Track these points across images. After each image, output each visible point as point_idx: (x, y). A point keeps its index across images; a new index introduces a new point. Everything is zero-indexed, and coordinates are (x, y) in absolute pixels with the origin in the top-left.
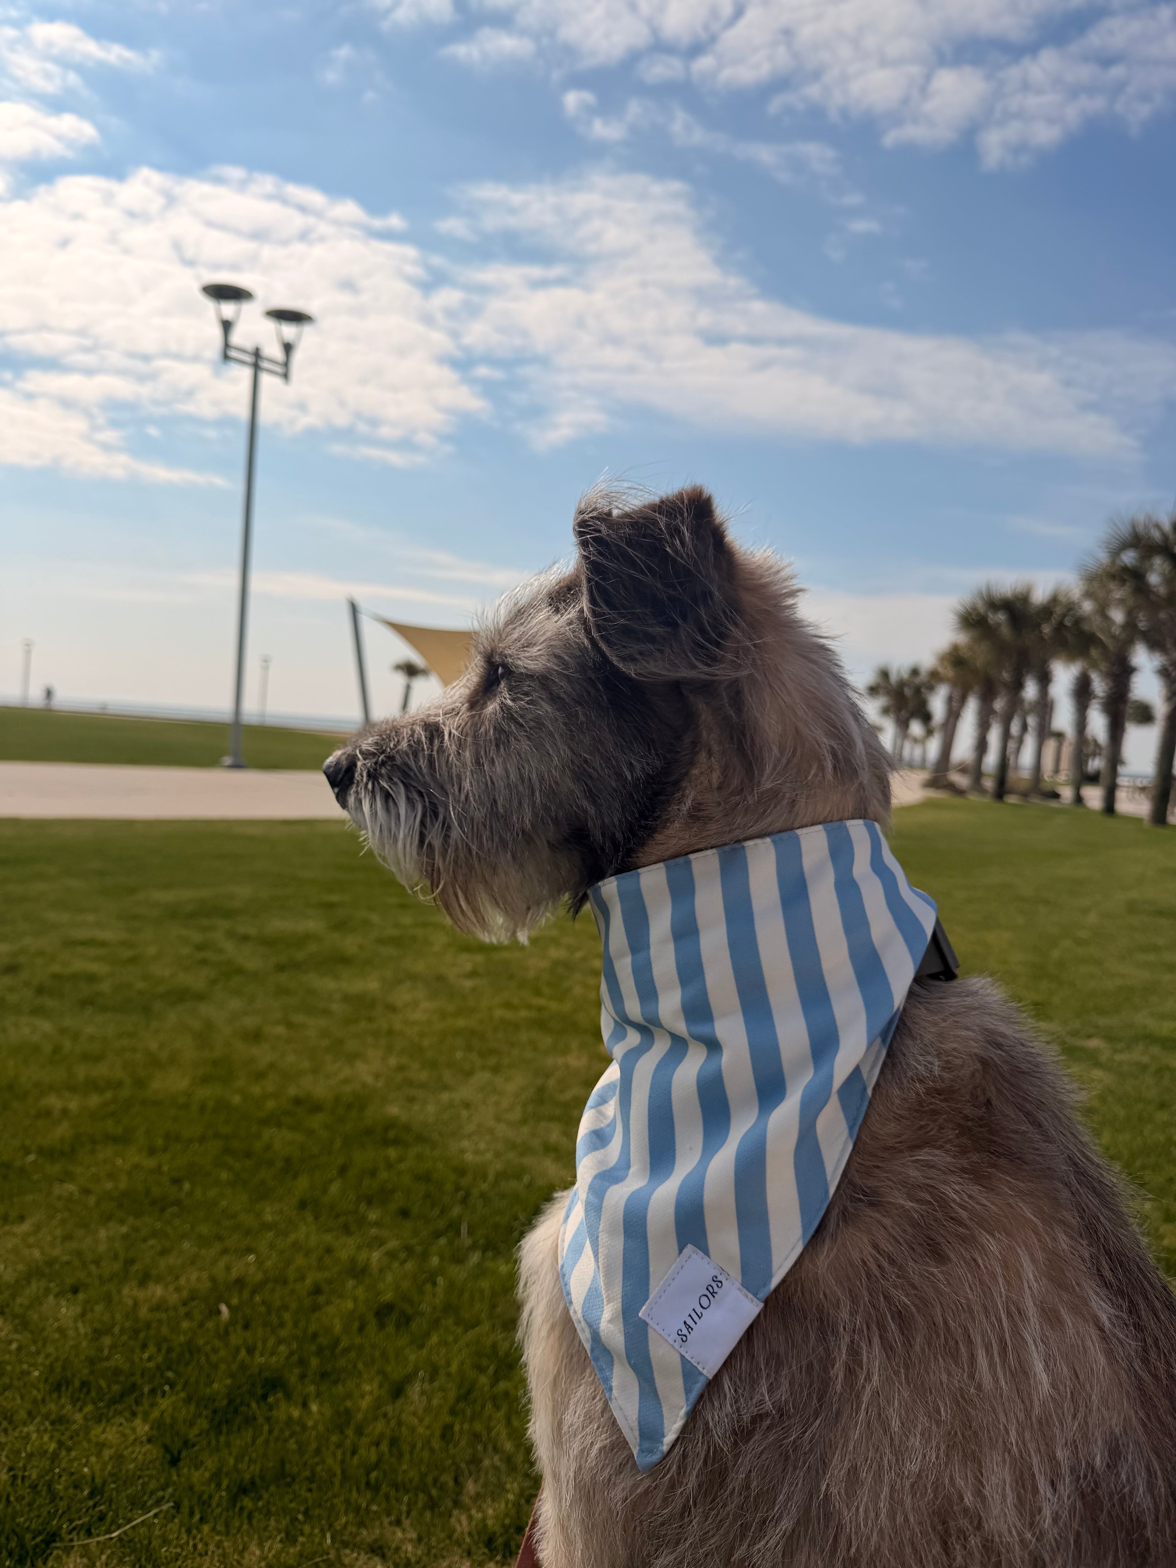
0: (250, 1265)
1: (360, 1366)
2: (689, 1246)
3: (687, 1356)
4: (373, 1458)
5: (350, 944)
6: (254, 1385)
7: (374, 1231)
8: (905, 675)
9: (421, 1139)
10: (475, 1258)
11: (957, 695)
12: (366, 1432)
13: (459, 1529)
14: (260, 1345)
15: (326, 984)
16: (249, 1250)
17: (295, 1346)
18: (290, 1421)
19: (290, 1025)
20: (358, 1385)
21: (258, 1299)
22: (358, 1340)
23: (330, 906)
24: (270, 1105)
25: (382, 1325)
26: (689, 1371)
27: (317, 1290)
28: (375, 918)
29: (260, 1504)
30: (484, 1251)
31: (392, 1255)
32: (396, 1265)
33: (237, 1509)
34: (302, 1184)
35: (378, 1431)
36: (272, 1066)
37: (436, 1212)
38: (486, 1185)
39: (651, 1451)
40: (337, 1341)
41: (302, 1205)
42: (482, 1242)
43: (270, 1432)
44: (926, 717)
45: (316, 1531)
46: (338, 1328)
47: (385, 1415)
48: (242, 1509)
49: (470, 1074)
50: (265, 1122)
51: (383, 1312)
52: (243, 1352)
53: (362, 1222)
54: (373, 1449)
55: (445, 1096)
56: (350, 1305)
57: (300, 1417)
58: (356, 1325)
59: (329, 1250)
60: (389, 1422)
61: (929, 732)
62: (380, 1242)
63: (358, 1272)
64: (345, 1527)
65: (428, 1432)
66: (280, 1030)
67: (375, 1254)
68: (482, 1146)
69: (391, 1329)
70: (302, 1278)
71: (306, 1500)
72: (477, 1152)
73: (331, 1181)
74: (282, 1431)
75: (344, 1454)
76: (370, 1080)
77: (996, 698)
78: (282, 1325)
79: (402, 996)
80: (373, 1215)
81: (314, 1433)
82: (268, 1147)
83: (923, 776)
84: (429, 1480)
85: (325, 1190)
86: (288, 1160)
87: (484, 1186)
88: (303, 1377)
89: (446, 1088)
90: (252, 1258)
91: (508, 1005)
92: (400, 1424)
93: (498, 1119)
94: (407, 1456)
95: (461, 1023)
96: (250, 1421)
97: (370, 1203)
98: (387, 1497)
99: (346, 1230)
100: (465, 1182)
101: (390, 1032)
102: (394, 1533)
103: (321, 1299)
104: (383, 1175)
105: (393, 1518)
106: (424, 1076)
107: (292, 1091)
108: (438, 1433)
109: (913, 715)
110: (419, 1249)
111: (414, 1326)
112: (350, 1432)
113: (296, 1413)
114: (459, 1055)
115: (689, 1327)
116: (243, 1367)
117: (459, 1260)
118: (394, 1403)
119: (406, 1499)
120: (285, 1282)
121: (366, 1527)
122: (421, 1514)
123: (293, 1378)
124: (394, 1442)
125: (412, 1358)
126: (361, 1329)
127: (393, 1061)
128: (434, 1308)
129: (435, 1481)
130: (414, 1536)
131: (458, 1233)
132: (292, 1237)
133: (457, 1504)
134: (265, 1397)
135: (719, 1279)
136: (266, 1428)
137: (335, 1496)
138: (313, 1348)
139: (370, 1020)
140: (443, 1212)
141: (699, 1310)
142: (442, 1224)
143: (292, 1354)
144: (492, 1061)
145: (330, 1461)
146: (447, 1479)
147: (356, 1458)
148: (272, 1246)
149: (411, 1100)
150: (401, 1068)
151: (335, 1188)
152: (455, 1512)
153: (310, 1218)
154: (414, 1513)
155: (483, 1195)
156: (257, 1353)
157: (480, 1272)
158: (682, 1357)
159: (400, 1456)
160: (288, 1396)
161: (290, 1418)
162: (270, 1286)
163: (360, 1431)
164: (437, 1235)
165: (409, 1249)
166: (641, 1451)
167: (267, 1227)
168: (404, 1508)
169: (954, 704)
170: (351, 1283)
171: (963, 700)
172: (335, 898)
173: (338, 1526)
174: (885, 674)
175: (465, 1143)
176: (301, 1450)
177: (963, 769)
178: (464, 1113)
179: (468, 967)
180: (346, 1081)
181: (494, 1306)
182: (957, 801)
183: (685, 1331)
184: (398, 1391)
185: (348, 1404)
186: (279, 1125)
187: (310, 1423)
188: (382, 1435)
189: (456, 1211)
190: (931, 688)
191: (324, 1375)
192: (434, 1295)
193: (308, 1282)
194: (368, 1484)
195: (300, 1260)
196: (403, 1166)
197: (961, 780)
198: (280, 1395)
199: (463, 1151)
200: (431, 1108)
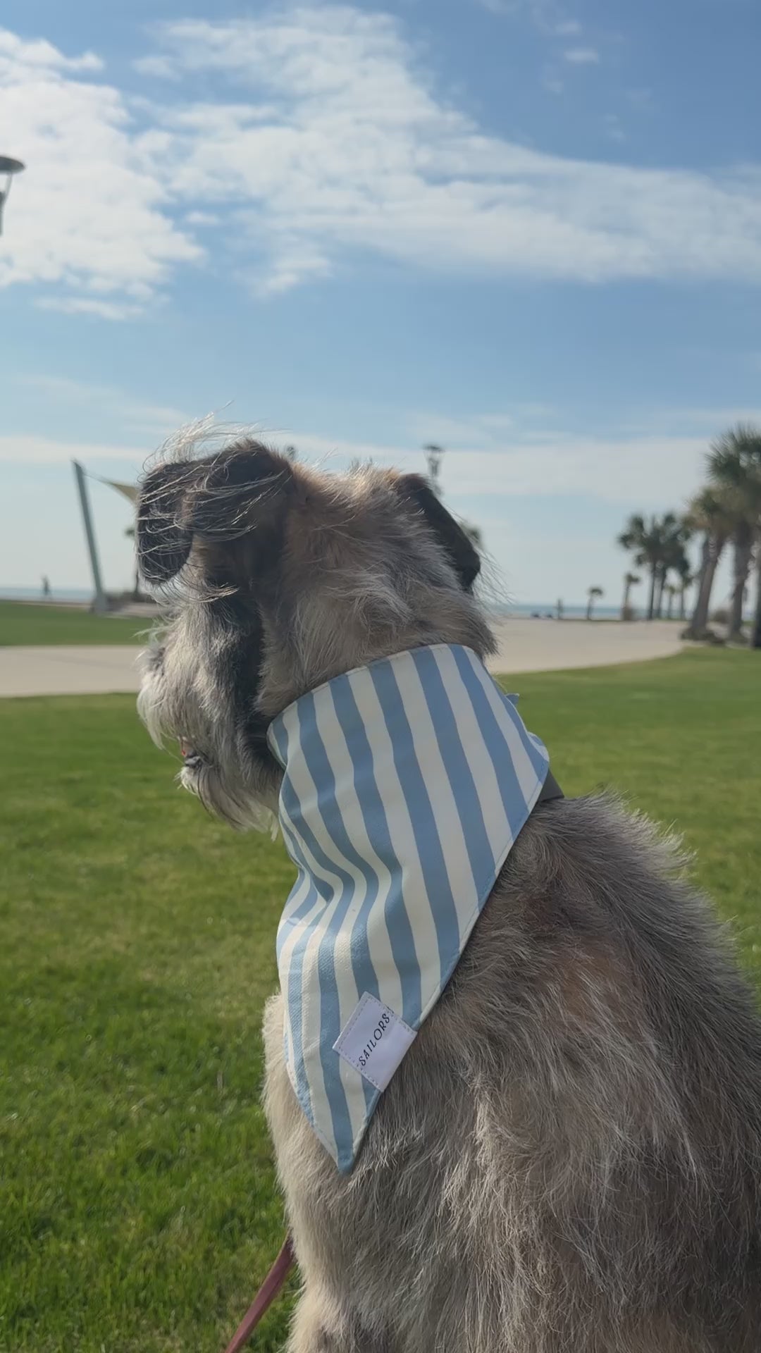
0: (13, 1121)
1: (124, 1204)
2: (366, 992)
3: (366, 1076)
4: (141, 1280)
5: (94, 819)
6: (24, 1225)
7: (132, 1087)
8: (660, 521)
9: (174, 1000)
10: (230, 1106)
11: (712, 540)
12: (132, 1260)
13: (223, 1334)
14: (27, 1190)
15: (74, 859)
16: (11, 1109)
17: (60, 1191)
18: (60, 1256)
19: (37, 900)
20: (123, 1221)
21: (23, 1151)
22: (121, 1183)
23: (70, 782)
24: (23, 975)
25: (143, 1169)
26: (367, 1088)
27: (79, 1141)
28: (118, 793)
29: (37, 1325)
30: (240, 1098)
31: (150, 1107)
32: (154, 1117)
33: (16, 1329)
34: (59, 1048)
35: (144, 1257)
36: (22, 939)
37: (192, 1066)
38: (240, 1039)
39: (346, 1157)
40: (102, 1186)
41: (61, 1066)
42: (238, 1091)
43: (43, 1265)
44: (683, 566)
45: (91, 1344)
46: (101, 1173)
47: (150, 1244)
48: (20, 1329)
49: (219, 939)
50: (19, 992)
51: (145, 1158)
52: (12, 1197)
53: (121, 1078)
54: (141, 1274)
55: (197, 960)
56: (112, 1153)
57: (71, 1250)
58: (119, 1170)
59: (89, 1105)
60: (154, 1249)
61: (687, 581)
62: (138, 1096)
63: (118, 1123)
64: (118, 1339)
65: (192, 1257)
66: (28, 905)
67: (134, 1108)
68: (235, 1004)
69: (152, 1172)
70: (65, 1131)
71: (80, 1318)
72: (229, 1011)
73: (90, 1043)
74: (53, 1263)
75: (114, 1278)
76: (121, 948)
77: (753, 544)
78: (47, 1173)
79: (151, 867)
80: (131, 1073)
81: (84, 1263)
82: (23, 1016)
83: (682, 626)
84: (195, 1294)
85: (82, 1052)
86: (43, 1027)
87: (239, 1041)
88: (70, 1216)
89: (198, 952)
90: (14, 1115)
91: (257, 872)
92: (164, 1251)
93: (250, 979)
94: (173, 1278)
95: (210, 890)
96: (24, 1256)
97: (126, 1062)
98: (156, 1311)
99: (106, 1087)
100: (219, 1038)
101: (139, 903)
102: (164, 1342)
103: (84, 1149)
104: (138, 1035)
105: (162, 1329)
106: (175, 942)
107: (44, 962)
108: (200, 1257)
109: (670, 563)
110: (176, 1101)
111: (174, 1169)
112: (118, 1260)
113: (66, 1247)
114: (210, 921)
115: (367, 1054)
116: (13, 1210)
117: (216, 1108)
118: (158, 1234)
119: (173, 1313)
120: (48, 1136)
121: (137, 1337)
122: (188, 1324)
123: (62, 1218)
124: (160, 1267)
125: (174, 1196)
126: (124, 1172)
127: (143, 930)
128: (193, 1152)
129: (200, 1296)
130: (182, 1342)
131: (214, 1084)
132: (54, 1095)
133: (220, 1315)
134: (36, 1235)
135: (387, 1016)
136: (39, 1261)
137: (106, 1314)
138: (79, 1191)
139: (119, 892)
140: (198, 1066)
141: (374, 1040)
142: (198, 1077)
143: (57, 1198)
144: (244, 925)
145: (100, 1284)
146: (211, 1293)
147: (125, 1283)
148: (33, 1106)
149: (164, 965)
150: (152, 936)
151: (91, 1050)
152: (219, 1322)
153: (69, 1078)
154: (181, 1324)
155: (237, 1049)
156: (26, 1198)
157: (238, 1117)
158: (363, 1077)
159: (166, 1277)
160: (57, 1234)
161: (61, 1251)
162: (34, 1139)
163: (127, 1259)
164: (194, 1086)
165: (167, 1101)
166: (340, 1159)
167: (28, 1087)
168: (172, 1320)
169: (711, 551)
170: (113, 1133)
171: (719, 547)
172: (76, 774)
173: (111, 1338)
174: (638, 523)
175: (219, 1003)
176: (73, 1276)
177: (721, 617)
178: (217, 975)
179: (216, 836)
180: (97, 951)
181: (250, 1147)
182: (718, 651)
183: (364, 1058)
184: (162, 1223)
185: (115, 1237)
186: (32, 995)
187: (80, 1255)
188: (148, 1262)
189: (211, 1064)
190: (687, 536)
191: (89, 1215)
192: (193, 1140)
193: (70, 1134)
194: (137, 1303)
195: (61, 1116)
196: (158, 1026)
197: (720, 630)
198: (50, 1233)
199: (217, 1010)
200: (183, 972)
